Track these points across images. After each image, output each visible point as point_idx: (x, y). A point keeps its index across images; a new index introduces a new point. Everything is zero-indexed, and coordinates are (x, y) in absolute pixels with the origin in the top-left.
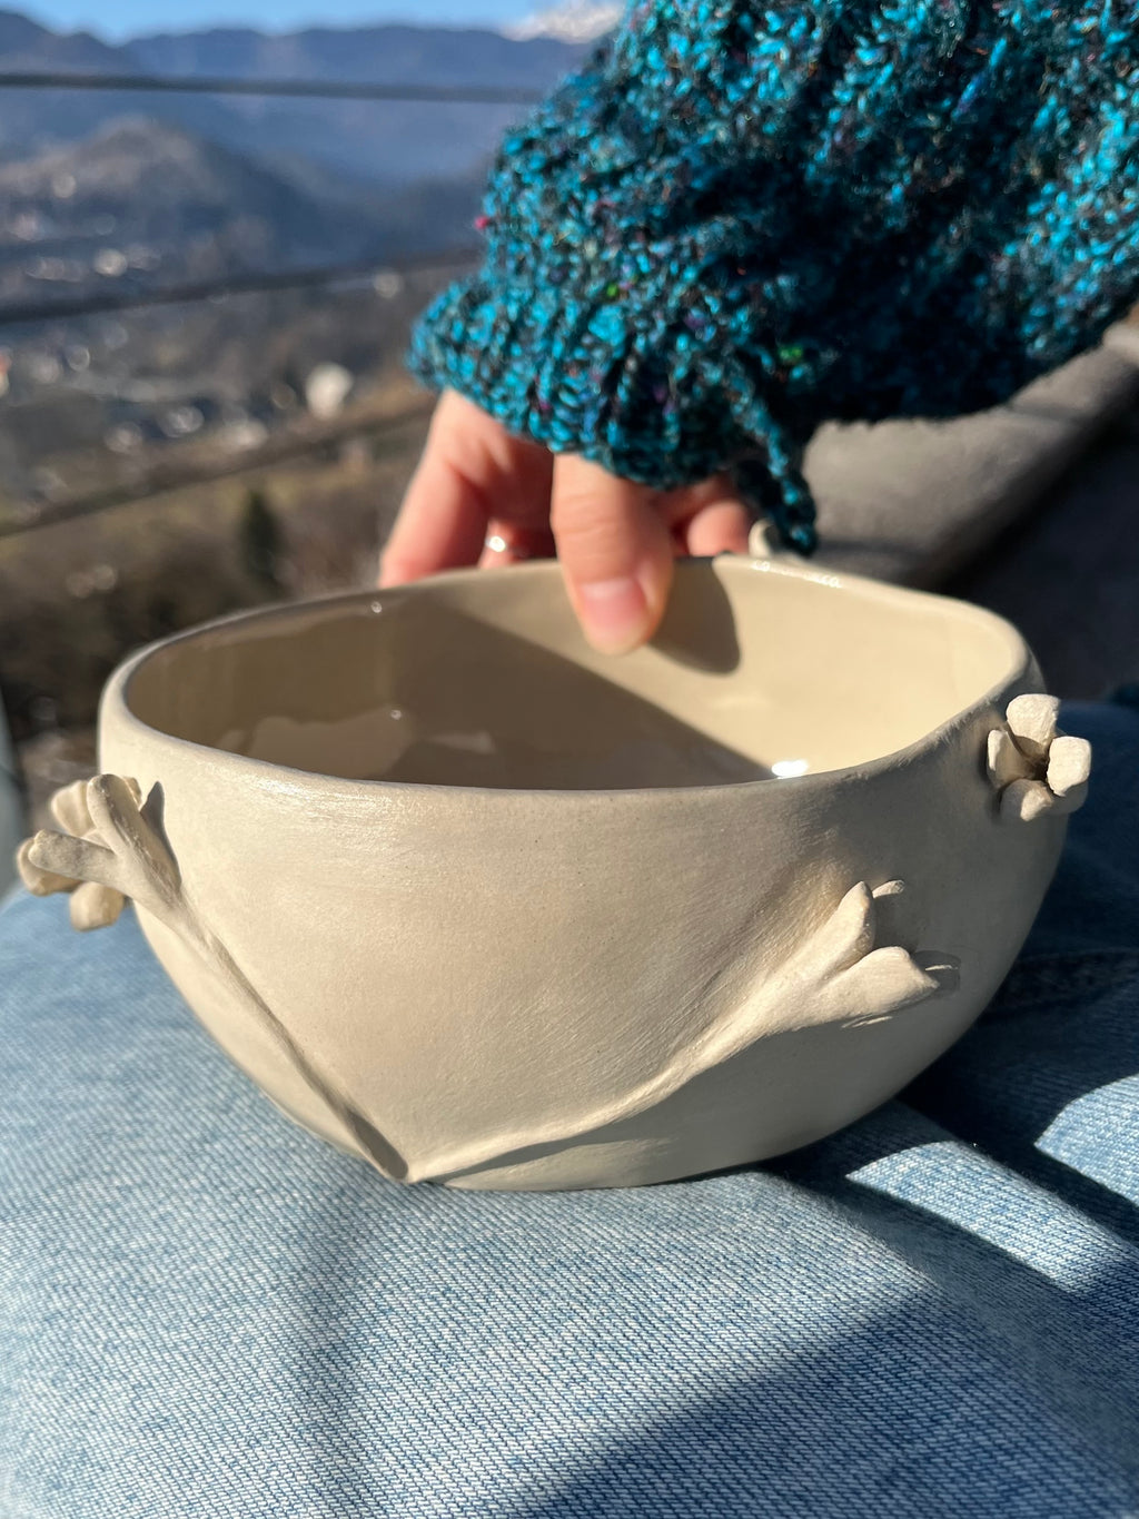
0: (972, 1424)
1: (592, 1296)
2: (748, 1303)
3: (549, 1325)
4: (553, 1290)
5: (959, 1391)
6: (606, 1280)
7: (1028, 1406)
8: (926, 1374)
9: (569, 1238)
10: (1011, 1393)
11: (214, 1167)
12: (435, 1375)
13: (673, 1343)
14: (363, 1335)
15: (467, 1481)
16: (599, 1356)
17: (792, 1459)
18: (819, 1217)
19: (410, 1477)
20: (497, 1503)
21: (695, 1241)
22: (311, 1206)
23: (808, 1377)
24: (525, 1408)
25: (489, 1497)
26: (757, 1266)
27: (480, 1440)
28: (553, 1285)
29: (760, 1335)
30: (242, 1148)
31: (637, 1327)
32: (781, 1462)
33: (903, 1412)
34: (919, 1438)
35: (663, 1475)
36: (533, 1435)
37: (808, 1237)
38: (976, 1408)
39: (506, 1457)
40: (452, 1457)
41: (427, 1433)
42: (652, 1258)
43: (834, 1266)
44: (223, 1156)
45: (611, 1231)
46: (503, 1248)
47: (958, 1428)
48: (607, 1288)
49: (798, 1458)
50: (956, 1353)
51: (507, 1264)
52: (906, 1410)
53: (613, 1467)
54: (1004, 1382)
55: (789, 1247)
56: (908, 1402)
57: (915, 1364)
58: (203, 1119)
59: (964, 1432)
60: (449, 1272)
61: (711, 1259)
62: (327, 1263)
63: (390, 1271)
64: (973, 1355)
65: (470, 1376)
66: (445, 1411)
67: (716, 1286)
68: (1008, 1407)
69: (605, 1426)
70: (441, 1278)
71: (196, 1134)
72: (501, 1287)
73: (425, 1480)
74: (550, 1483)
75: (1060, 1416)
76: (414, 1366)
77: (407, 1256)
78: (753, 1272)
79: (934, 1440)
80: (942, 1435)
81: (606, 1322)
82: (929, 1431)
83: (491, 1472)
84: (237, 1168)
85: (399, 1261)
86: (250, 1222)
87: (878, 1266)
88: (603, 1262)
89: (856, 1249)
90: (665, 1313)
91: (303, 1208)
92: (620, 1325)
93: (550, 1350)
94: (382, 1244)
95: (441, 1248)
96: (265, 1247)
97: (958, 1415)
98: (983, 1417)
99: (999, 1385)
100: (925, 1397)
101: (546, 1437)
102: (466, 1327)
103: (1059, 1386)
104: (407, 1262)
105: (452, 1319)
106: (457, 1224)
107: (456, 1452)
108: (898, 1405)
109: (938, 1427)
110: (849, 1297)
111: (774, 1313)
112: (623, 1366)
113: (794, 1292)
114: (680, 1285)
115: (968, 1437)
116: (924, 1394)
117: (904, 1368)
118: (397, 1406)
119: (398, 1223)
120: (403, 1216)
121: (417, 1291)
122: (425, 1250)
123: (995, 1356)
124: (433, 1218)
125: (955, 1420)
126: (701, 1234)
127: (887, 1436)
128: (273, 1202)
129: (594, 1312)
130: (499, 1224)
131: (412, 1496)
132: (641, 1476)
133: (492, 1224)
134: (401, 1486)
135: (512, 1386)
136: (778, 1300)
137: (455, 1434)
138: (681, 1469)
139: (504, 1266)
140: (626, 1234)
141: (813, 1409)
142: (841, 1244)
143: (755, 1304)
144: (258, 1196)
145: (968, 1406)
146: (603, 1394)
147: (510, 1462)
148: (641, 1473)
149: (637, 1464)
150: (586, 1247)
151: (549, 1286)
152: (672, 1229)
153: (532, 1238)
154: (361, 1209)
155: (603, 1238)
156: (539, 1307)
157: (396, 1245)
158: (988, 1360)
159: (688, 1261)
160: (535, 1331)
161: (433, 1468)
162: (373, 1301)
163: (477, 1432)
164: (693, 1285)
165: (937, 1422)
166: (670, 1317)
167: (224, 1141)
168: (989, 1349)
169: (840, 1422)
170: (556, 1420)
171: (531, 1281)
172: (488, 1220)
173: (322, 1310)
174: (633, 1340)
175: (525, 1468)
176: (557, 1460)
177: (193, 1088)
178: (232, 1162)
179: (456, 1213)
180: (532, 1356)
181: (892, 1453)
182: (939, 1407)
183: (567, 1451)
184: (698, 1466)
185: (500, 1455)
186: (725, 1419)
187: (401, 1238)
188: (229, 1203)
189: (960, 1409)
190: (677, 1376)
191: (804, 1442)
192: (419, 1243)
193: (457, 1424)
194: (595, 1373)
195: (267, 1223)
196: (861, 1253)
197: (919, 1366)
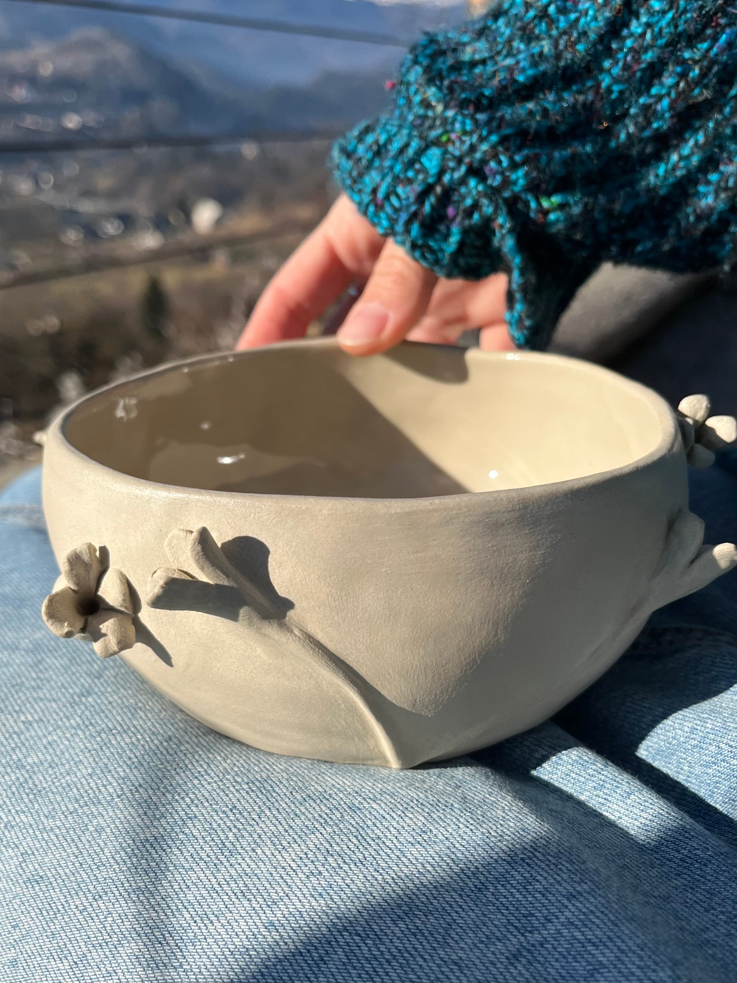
0: (572, 924)
1: (328, 820)
2: (431, 831)
3: (299, 836)
4: (303, 814)
5: (565, 902)
6: (338, 810)
7: (610, 915)
8: (544, 888)
9: (316, 782)
10: (600, 906)
11: (87, 713)
12: (221, 862)
13: (379, 855)
14: (176, 832)
15: (237, 935)
16: (330, 859)
17: (453, 938)
19: (200, 928)
20: (256, 951)
21: (399, 790)
22: (149, 745)
23: (467, 884)
24: (279, 889)
25: (251, 947)
26: (438, 808)
27: (247, 908)
28: (303, 810)
29: (437, 853)
30: (106, 702)
31: (356, 842)
32: (445, 939)
33: (527, 912)
34: (537, 930)
35: (366, 942)
36: (283, 908)
38: (576, 914)
39: (264, 921)
40: (228, 918)
41: (213, 901)
42: (370, 798)
43: (489, 814)
44: (93, 706)
45: (344, 780)
46: (273, 784)
47: (563, 925)
48: (339, 815)
49: (456, 938)
50: (565, 876)
51: (274, 795)
52: (529, 911)
53: (334, 933)
54: (596, 899)
55: (460, 799)
56: (531, 905)
57: (538, 881)
58: (83, 681)
59: (566, 929)
60: (235, 797)
61: (408, 801)
62: (156, 783)
63: (197, 792)
64: (577, 879)
65: (244, 865)
66: (225, 887)
67: (410, 818)
68: (597, 914)
69: (331, 906)
70: (230, 800)
71: (77, 690)
72: (269, 809)
73: (209, 932)
74: (291, 941)
75: (631, 924)
76: (208, 855)
77: (209, 784)
78: (435, 810)
79: (546, 932)
80: (552, 929)
81: (336, 838)
82: (543, 926)
83: (253, 930)
84: (102, 714)
85: (203, 786)
86: (107, 751)
87: (517, 816)
88: (338, 798)
89: (503, 805)
90: (376, 834)
91: (143, 746)
92: (346, 840)
93: (298, 853)
94: (193, 774)
95: (232, 780)
96: (115, 768)
97: (563, 917)
98: (580, 920)
99: (592, 900)
100: (542, 903)
101: (291, 910)
102: (244, 833)
103: (631, 903)
104: (209, 787)
105: (235, 827)
106: (244, 767)
107: (231, 915)
108: (524, 907)
109: (550, 924)
110: (497, 833)
111: (447, 838)
112: (346, 867)
113: (461, 826)
114: (387, 816)
115: (569, 932)
116: (542, 901)
117: (530, 883)
118: (194, 881)
119: (205, 762)
120: (209, 758)
121: (214, 806)
122: (221, 781)
123: (590, 881)
124: (228, 761)
125: (561, 920)
126: (403, 786)
127: (516, 927)
128: (124, 740)
129: (329, 830)
130: (271, 770)
131: (199, 941)
132: (352, 941)
133: (267, 769)
134: (193, 934)
135: (272, 874)
136: (450, 830)
137: (231, 903)
138: (379, 938)
139: (272, 796)
140: (354, 783)
141: (468, 906)
143: (435, 831)
144: (113, 735)
145: (570, 912)
146: (331, 885)
147: (266, 924)
148: (352, 939)
149: (350, 933)
150: (327, 789)
151: (301, 811)
153: (292, 780)
154: (181, 751)
155: (339, 784)
156: (293, 824)
157: (202, 776)
158: (586, 883)
159: (393, 801)
160: (290, 839)
161: (215, 924)
162: (184, 811)
163: (246, 903)
164: (395, 817)
165: (549, 921)
166: (379, 838)
167: (95, 696)
168: (587, 876)
169: (485, 916)
170: (299, 899)
171: (289, 806)
172: (264, 767)
173: (150, 813)
174: (353, 851)
175: (276, 929)
176: (297, 925)
177: (78, 660)
178: (98, 710)
179: (244, 760)
180: (286, 855)
181: (518, 939)
182: (551, 911)
183: (304, 920)
184: (390, 937)
185: (260, 919)
186: (410, 908)
187: (206, 771)
188: (95, 737)
189: (565, 913)
190: (380, 877)
191: (461, 927)
192: (218, 776)
193: (233, 897)
194: (327, 870)
195: (118, 753)
196: (506, 808)
197: (540, 882)
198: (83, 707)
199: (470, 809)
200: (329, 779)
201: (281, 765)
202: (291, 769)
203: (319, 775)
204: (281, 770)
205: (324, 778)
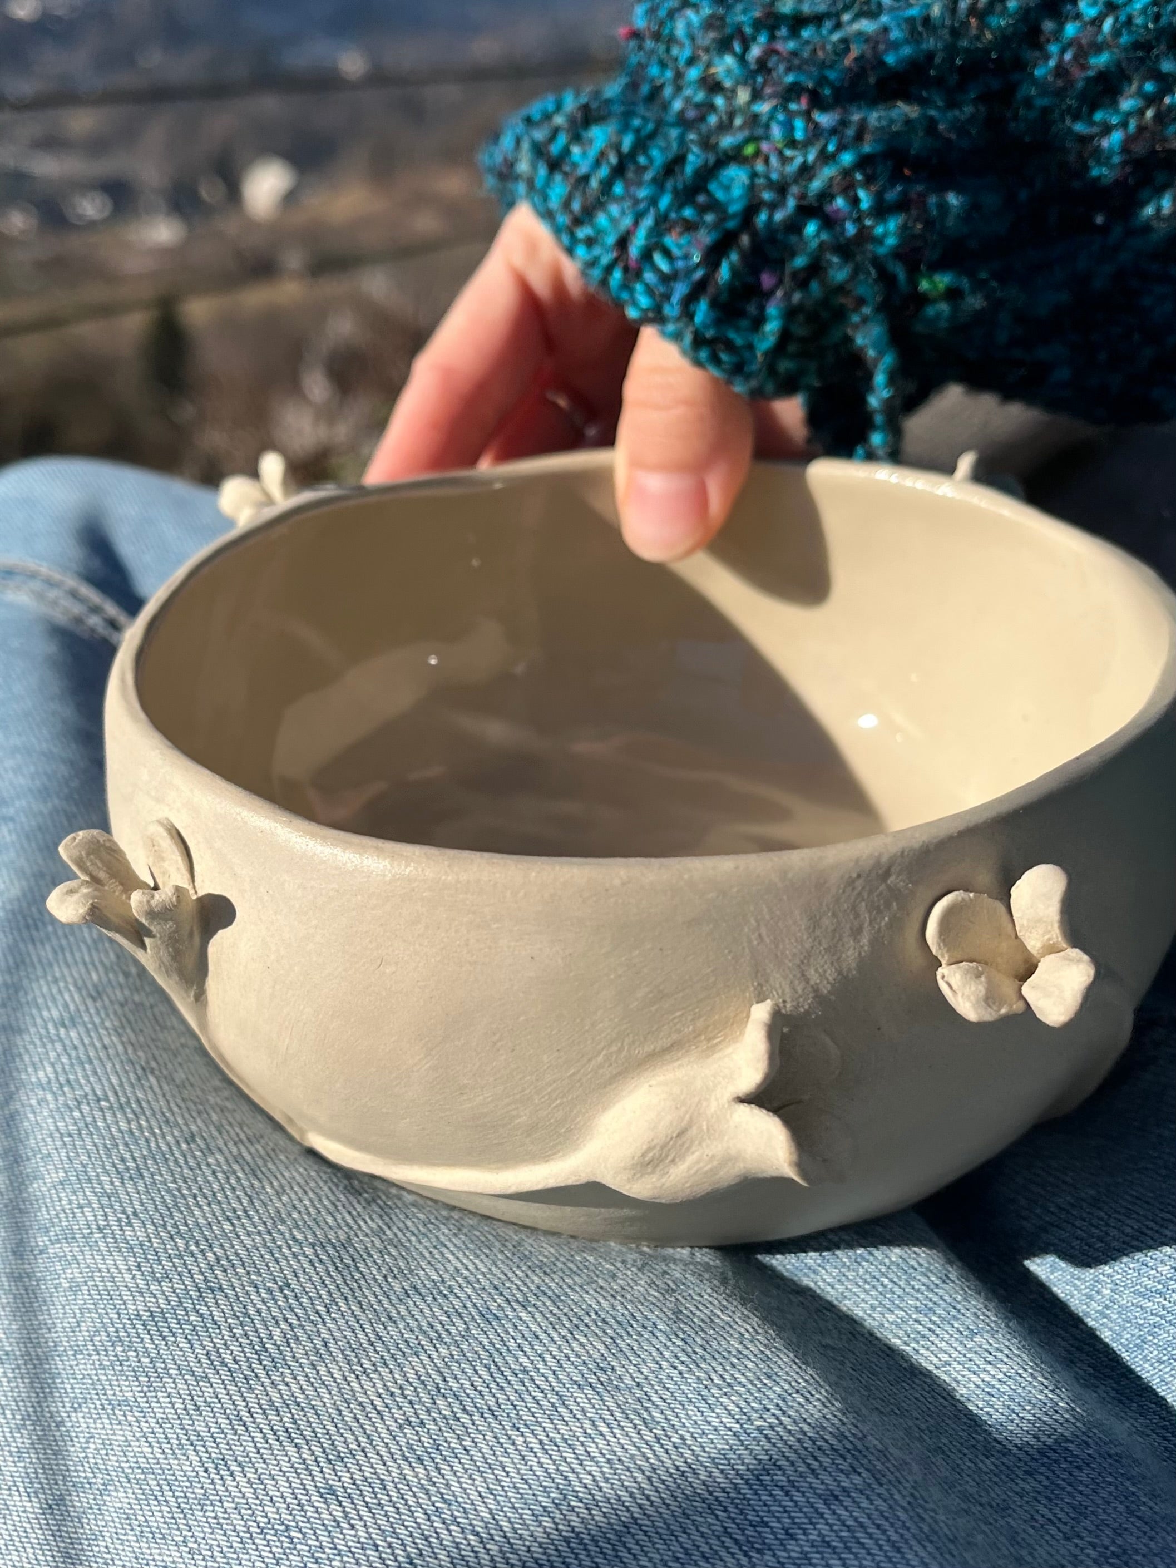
0: (828, 1544)
1: (444, 1334)
2: (613, 1369)
3: (393, 1356)
4: (402, 1318)
5: (821, 1506)
6: (462, 1318)
7: (891, 1532)
8: (789, 1481)
9: (429, 1263)
10: (875, 1515)
11: (65, 1059)
12: (256, 1376)
13: (523, 1401)
14: (185, 1309)
15: (271, 1500)
16: (440, 1402)
17: (629, 1550)
18: (709, 1291)
19: (213, 1483)
20: (300, 1531)
21: (568, 1290)
22: (157, 1142)
23: (662, 1462)
24: (351, 1438)
25: (293, 1524)
26: (630, 1329)
27: (293, 1459)
28: (403, 1312)
29: (619, 1406)
30: (98, 1044)
31: (487, 1377)
32: (617, 1551)
33: (758, 1519)
34: (770, 1549)
35: (488, 1546)
36: (354, 1469)
37: (693, 1309)
38: (835, 1528)
39: (318, 1484)
40: (260, 1471)
41: (236, 1438)
42: (517, 1301)
43: (714, 1344)
44: (75, 1048)
45: (477, 1261)
46: (356, 1256)
47: (813, 1546)
48: (462, 1327)
49: (635, 1549)
50: (826, 1461)
51: (357, 1276)
52: (762, 1517)
53: (435, 1524)
54: (872, 1503)
55: (669, 1313)
56: (765, 1508)
57: (780, 1468)
58: (67, 997)
59: (817, 1552)
60: (291, 1266)
61: (581, 1313)
62: (161, 1215)
63: (227, 1245)
64: (844, 1466)
65: (294, 1387)
66: (260, 1418)
67: (581, 1344)
68: (870, 1531)
69: (434, 1479)
70: (282, 1270)
71: (55, 1013)
72: (346, 1299)
73: (227, 1490)
74: (362, 1523)
76: (235, 1360)
77: (249, 1234)
78: (624, 1334)
79: (785, 1554)
80: (793, 1551)
81: (454, 1366)
82: (782, 1544)
83: (299, 1496)
84: (87, 1066)
85: (238, 1237)
86: (88, 1141)
87: (763, 1352)
88: (463, 1296)
89: (742, 1330)
90: (521, 1365)
91: (147, 1141)
92: (470, 1372)
93: (389, 1384)
94: (224, 1212)
95: (287, 1235)
96: (98, 1175)
97: (816, 1532)
98: (841, 1539)
99: (865, 1504)
100: (784, 1507)
101: (367, 1474)
102: (300, 1333)
104: (247, 1242)
105: (286, 1320)
106: (309, 1214)
107: (264, 1466)
108: (754, 1510)
109: (793, 1542)
110: (724, 1380)
111: (638, 1384)
112: (465, 1419)
113: (665, 1364)
114: (543, 1336)
115: (822, 1558)
116: (784, 1503)
117: (767, 1470)
118: (209, 1399)
119: (246, 1194)
120: (252, 1186)
121: (253, 1277)
122: (269, 1233)
123: (868, 1470)
124: (285, 1198)
125: (811, 1537)
126: (575, 1284)
127: (736, 1541)
128: (117, 1123)
129: (444, 1352)
130: (355, 1227)
131: (212, 1505)
132: (464, 1542)
133: (347, 1225)
134: (203, 1491)
135: (340, 1411)
136: (645, 1371)
137: (267, 1446)
138: (509, 1543)
139: (353, 1277)
140: (493, 1269)
141: (661, 1498)
142: (727, 1323)
143: (620, 1371)
144: (101, 1109)
145: (827, 1524)
146: (439, 1445)
147: (322, 1490)
149: (462, 1528)
150: (446, 1276)
151: (399, 1313)
152: (545, 1273)
153: (389, 1254)
154: (208, 1165)
155: (467, 1269)
156: (383, 1333)
157: (239, 1218)
158: (859, 1474)
159: (556, 1311)
160: (375, 1358)
161: (238, 1478)
162: (203, 1274)
163: (291, 1450)
164: (556, 1338)
165: (792, 1537)
166: (525, 1371)
167: (82, 1030)
168: (864, 1461)
169: (688, 1517)
170: (382, 1460)
171: (380, 1301)
172: (343, 1219)
173: (146, 1268)
174: (480, 1392)
175: (338, 1500)
176: (375, 1501)
178: (83, 1057)
179: (311, 1200)
180: (367, 1385)
182: (797, 1520)
183: (388, 1495)
184: (527, 1543)
185: (313, 1480)
186: (565, 1496)
187: (245, 1211)
188: (71, 1110)
189: (818, 1526)
190: (521, 1439)
191: (645, 1532)
192: (265, 1223)
193: (271, 1437)
194: (434, 1420)
195: (105, 1146)
196: (747, 1335)
197: (784, 1471)
198: (59, 1046)
199: (684, 1332)
200: (451, 1257)
201: (373, 1220)
202: (388, 1232)
203: (435, 1247)
204: (371, 1229)
205: (442, 1254)
